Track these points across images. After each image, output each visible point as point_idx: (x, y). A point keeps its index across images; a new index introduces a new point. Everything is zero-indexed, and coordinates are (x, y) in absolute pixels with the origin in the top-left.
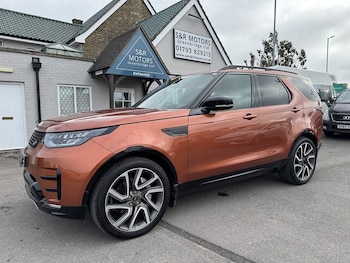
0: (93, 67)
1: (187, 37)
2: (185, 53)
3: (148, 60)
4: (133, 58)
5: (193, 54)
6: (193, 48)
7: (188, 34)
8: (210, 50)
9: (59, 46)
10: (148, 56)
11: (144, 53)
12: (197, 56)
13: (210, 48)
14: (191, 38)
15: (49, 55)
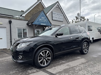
0: (28, 23)
1: (56, 14)
2: (55, 19)
3: (45, 20)
4: (41, 19)
5: (58, 19)
6: (58, 17)
7: (56, 13)
8: (63, 18)
9: (17, 17)
10: (45, 19)
11: (44, 18)
12: (59, 19)
13: (63, 17)
14: (57, 14)
15: (14, 19)
